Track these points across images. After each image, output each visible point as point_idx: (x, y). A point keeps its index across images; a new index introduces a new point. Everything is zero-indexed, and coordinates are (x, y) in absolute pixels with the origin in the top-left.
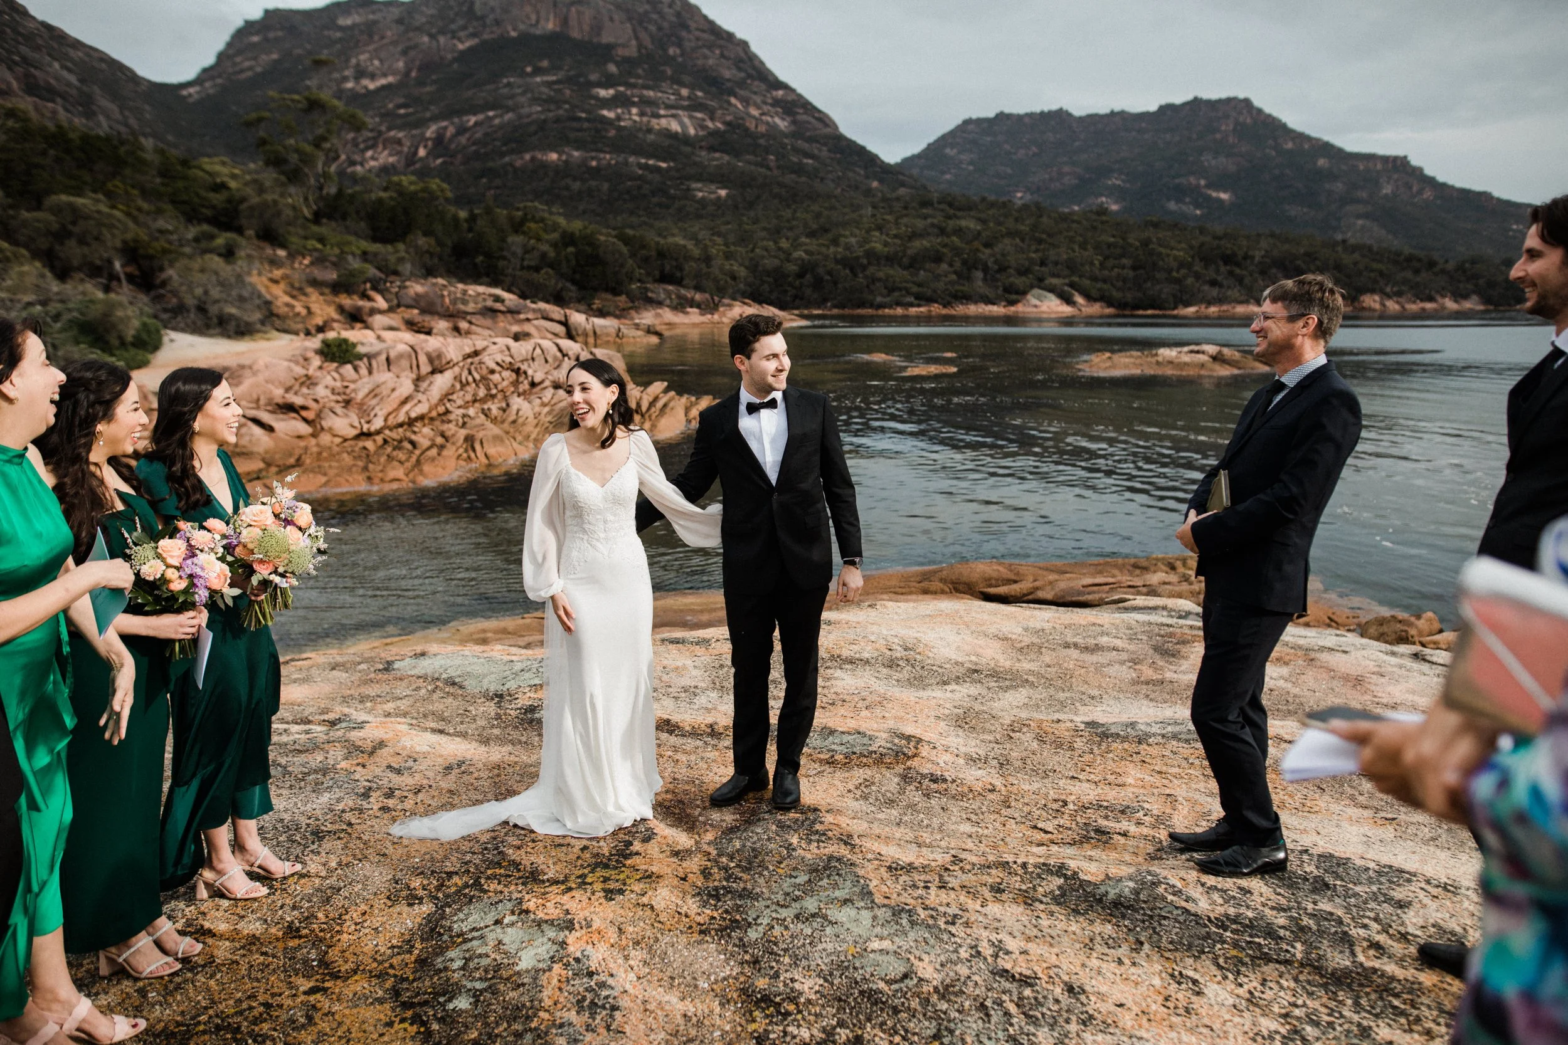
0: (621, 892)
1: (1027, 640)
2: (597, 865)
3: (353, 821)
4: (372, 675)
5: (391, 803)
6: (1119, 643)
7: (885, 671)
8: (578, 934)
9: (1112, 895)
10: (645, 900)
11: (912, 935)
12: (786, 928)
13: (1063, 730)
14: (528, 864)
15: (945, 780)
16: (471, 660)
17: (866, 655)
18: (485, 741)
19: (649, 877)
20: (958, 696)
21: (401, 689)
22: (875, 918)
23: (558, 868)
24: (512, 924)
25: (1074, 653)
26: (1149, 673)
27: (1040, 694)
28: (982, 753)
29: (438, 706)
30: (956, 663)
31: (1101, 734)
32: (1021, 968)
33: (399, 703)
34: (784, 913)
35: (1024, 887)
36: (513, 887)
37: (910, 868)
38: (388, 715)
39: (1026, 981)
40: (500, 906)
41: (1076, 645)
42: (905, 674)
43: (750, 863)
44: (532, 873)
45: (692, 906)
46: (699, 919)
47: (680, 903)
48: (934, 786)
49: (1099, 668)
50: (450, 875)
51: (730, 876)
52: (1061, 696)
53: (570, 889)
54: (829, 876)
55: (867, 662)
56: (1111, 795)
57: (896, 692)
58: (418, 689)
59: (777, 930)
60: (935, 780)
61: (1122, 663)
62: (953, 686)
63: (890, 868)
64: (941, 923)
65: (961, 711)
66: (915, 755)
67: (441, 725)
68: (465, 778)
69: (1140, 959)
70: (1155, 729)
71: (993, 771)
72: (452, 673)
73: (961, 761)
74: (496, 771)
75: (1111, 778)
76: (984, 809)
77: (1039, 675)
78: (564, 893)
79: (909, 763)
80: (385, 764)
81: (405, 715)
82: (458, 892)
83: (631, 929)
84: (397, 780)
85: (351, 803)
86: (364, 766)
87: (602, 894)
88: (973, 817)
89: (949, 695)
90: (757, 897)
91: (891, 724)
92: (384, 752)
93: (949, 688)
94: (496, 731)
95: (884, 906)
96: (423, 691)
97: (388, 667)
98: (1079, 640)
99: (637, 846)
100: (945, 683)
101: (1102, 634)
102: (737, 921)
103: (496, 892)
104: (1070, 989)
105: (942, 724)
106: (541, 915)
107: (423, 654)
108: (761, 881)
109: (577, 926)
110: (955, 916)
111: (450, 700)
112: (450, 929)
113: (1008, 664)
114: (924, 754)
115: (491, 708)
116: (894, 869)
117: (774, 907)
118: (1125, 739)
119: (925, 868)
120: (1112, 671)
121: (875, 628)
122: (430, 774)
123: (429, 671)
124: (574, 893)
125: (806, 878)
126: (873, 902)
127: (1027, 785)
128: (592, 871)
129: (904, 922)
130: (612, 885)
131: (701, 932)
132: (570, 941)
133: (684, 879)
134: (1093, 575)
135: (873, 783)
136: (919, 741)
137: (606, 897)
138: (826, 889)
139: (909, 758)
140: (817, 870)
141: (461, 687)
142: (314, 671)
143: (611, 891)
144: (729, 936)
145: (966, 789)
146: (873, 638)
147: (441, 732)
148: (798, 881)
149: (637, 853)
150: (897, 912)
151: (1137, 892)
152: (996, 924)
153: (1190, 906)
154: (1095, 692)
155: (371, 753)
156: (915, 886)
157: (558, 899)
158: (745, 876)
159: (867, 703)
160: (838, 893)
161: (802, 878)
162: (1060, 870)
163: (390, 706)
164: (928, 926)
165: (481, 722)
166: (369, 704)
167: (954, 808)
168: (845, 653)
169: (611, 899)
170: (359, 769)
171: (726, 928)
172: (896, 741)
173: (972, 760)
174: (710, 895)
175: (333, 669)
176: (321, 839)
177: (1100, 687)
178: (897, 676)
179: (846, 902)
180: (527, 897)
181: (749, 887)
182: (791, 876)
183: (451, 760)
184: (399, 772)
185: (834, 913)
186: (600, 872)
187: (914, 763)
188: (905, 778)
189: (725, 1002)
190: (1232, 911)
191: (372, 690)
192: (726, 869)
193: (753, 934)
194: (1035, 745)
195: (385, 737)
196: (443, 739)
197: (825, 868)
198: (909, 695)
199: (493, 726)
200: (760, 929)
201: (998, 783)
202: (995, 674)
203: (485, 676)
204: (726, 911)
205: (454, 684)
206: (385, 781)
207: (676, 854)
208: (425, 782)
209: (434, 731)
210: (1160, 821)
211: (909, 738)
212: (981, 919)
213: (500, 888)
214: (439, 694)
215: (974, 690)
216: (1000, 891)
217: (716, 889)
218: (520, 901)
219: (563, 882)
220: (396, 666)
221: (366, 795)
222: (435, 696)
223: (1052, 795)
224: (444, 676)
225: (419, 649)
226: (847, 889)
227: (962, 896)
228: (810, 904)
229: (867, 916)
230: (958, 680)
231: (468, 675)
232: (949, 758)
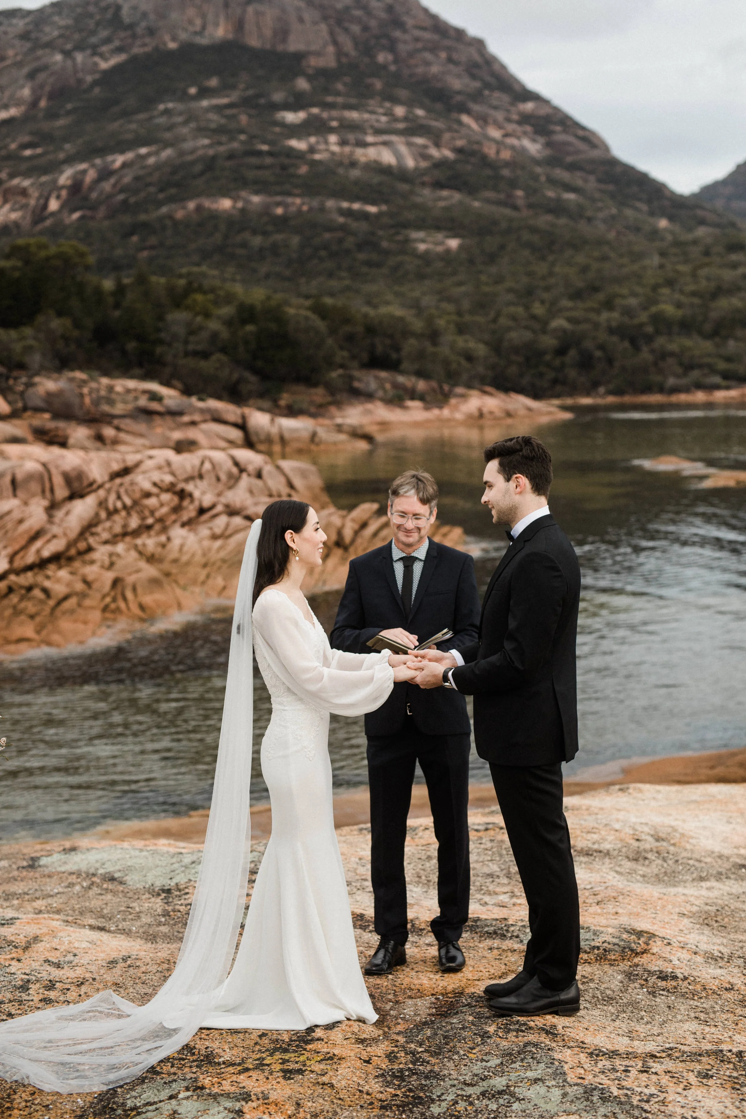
0: (300, 1072)
2: (275, 1050)
3: (13, 1012)
4: (15, 873)
5: (52, 995)
7: (628, 865)
8: (254, 1104)
10: (325, 1079)
12: (471, 1104)
14: (203, 1048)
15: (675, 978)
16: (133, 853)
17: (606, 846)
18: (152, 938)
19: (331, 1058)
20: (715, 893)
21: (53, 887)
22: (565, 1095)
23: (234, 1052)
24: (187, 1098)
28: (726, 951)
29: (95, 903)
30: (720, 857)
33: (50, 900)
34: (469, 1091)
35: (735, 1074)
36: (187, 1070)
37: (614, 1054)
38: (40, 912)
40: (174, 1085)
42: (655, 867)
43: (440, 1048)
44: (207, 1056)
45: (375, 1086)
46: (382, 1096)
47: (362, 1082)
48: (662, 983)
51: (418, 1060)
53: (247, 1070)
54: (522, 1060)
55: (608, 854)
57: (639, 888)
58: (71, 885)
59: (461, 1106)
60: (663, 977)
62: (713, 883)
63: (591, 1054)
64: (635, 1101)
65: (714, 908)
66: (645, 952)
67: (101, 923)
68: (131, 971)
71: (736, 970)
72: (109, 868)
73: (699, 959)
74: (166, 966)
76: (717, 1008)
78: (240, 1073)
79: (636, 960)
80: (42, 958)
81: (58, 912)
83: (310, 1104)
84: (56, 973)
85: (9, 996)
86: (19, 960)
87: (280, 1074)
88: (702, 1016)
89: (704, 892)
90: (443, 1078)
91: (624, 920)
92: (40, 947)
93: (708, 884)
94: (164, 929)
95: (577, 1084)
96: (78, 888)
97: (33, 864)
99: (319, 1033)
100: (702, 879)
102: (420, 1097)
103: (169, 1074)
105: (686, 921)
106: (216, 1090)
107: (73, 849)
108: (450, 1065)
109: (253, 1097)
110: (652, 1095)
111: (109, 896)
112: (124, 1104)
114: (655, 950)
115: (158, 904)
116: (596, 1054)
117: (460, 1086)
119: (629, 1056)
121: (621, 816)
122: (93, 968)
123: (83, 867)
124: (251, 1073)
125: (498, 1061)
126: (565, 1081)
128: (271, 1055)
129: (595, 1099)
130: (292, 1066)
131: (382, 1107)
132: (246, 1109)
133: (368, 1062)
135: (592, 980)
136: (652, 936)
137: (284, 1078)
138: (517, 1070)
139: (637, 954)
140: (511, 1054)
141: (121, 883)
143: (290, 1071)
144: (412, 1112)
145: (699, 988)
146: (617, 826)
147: (102, 929)
148: (489, 1064)
149: (319, 1039)
150: (590, 1090)
152: (695, 1104)
155: (26, 948)
156: (614, 1070)
157: (234, 1078)
158: (433, 1060)
159: (599, 898)
160: (530, 1074)
161: (495, 1062)
163: (40, 904)
164: (621, 1103)
165: (146, 919)
166: (16, 902)
167: (683, 1007)
169: (290, 1078)
170: (14, 963)
171: (408, 1104)
172: (625, 936)
173: (712, 958)
174: (394, 1076)
178: (642, 870)
179: (536, 1081)
180: (201, 1077)
181: (436, 1069)
182: (482, 1060)
183: (114, 955)
184: (58, 966)
185: (522, 1090)
186: (278, 1055)
187: (643, 960)
188: (630, 976)
191: (18, 888)
192: (413, 1053)
193: (436, 1109)
195: (38, 932)
196: (104, 936)
197: (519, 1053)
198: (653, 891)
199: (160, 924)
200: (444, 1104)
201: (739, 982)
203: (150, 869)
204: (410, 1090)
205: (113, 879)
206: (44, 974)
207: (362, 1041)
208: (88, 975)
209: (92, 928)
211: (639, 934)
212: (679, 1099)
213: (173, 1070)
214: (95, 890)
215: (738, 887)
216: (707, 1076)
217: (401, 1071)
218: (196, 1080)
219: (239, 1064)
220: (43, 861)
221: (24, 987)
222: (91, 893)
224: (101, 871)
225: (68, 844)
226: (539, 1071)
227: (665, 1080)
228: (499, 1082)
229: (557, 1093)
230: (719, 876)
231: (129, 869)
232: (685, 955)
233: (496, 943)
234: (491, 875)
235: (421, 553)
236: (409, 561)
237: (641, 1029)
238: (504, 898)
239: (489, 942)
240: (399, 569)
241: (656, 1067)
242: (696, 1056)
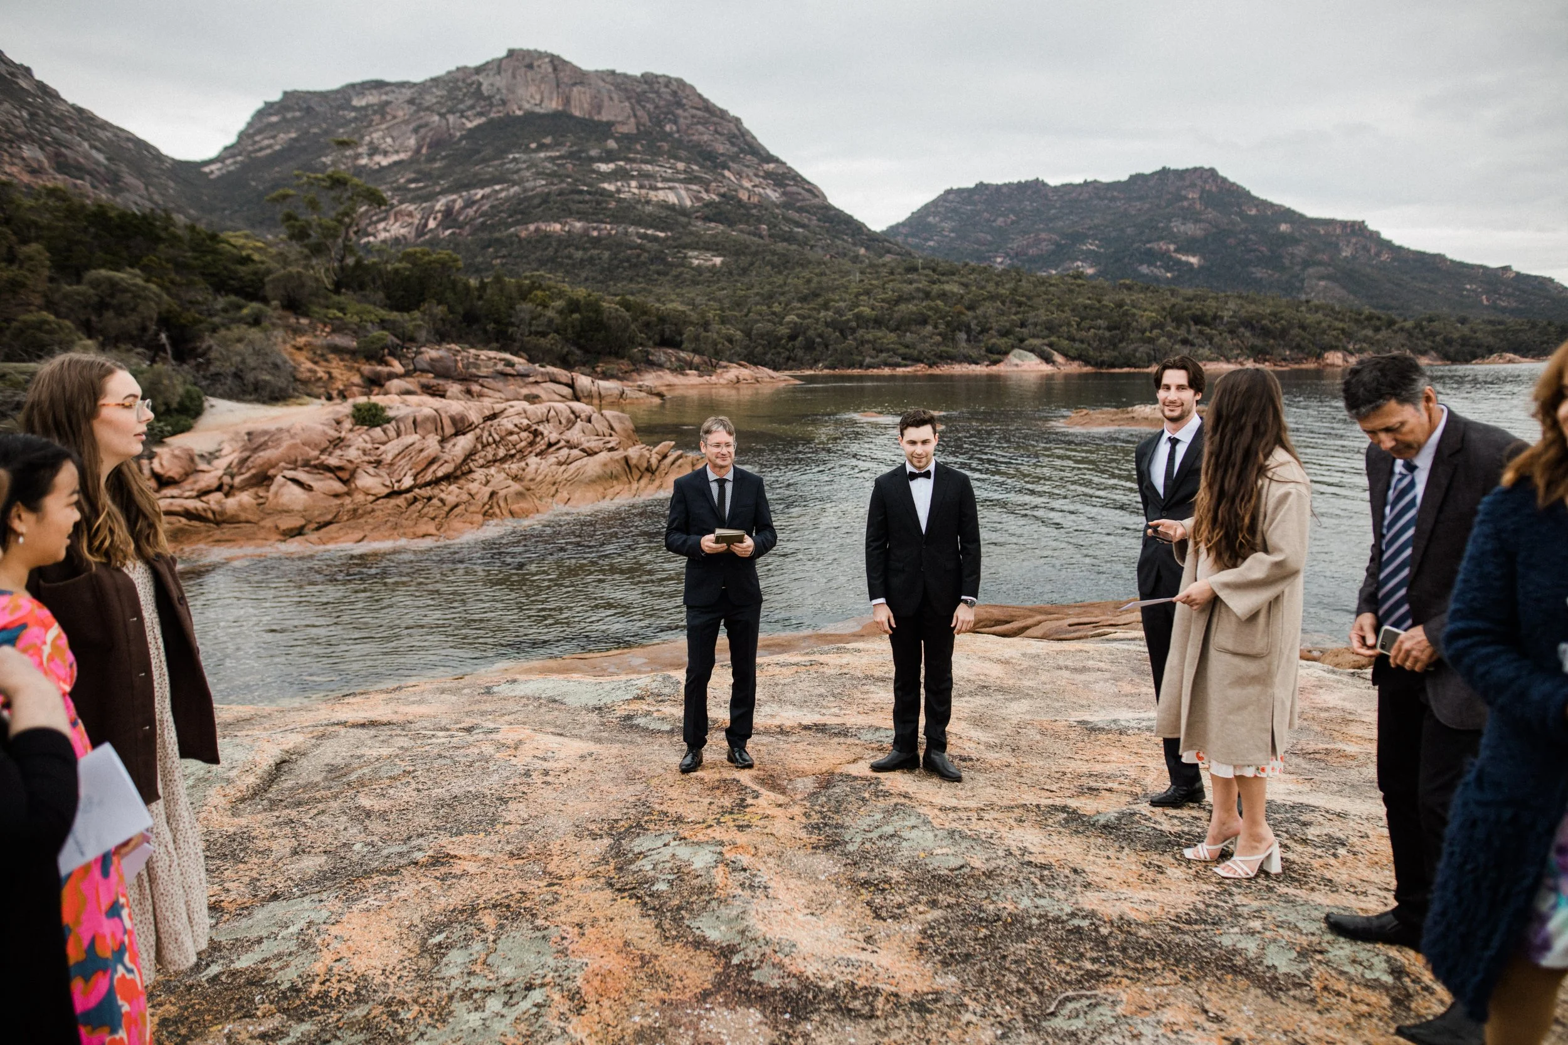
0: (748, 826)
1: (1025, 664)
2: (724, 812)
3: (526, 791)
4: (480, 698)
5: (549, 779)
6: (1102, 665)
8: (728, 848)
9: (1102, 821)
10: (767, 831)
11: (964, 845)
12: (874, 844)
13: (1060, 726)
16: (563, 683)
18: (599, 741)
19: (766, 818)
21: (512, 707)
22: (936, 836)
24: (678, 845)
25: (1066, 674)
26: (1127, 688)
27: (1039, 703)
28: (997, 742)
29: (548, 717)
31: (1092, 729)
32: (1040, 860)
33: (514, 716)
34: (870, 835)
35: (1039, 819)
36: (667, 826)
37: (955, 809)
38: (512, 724)
39: (1043, 867)
40: (663, 837)
41: (1067, 668)
44: (678, 818)
45: (803, 834)
46: (810, 841)
47: (793, 832)
48: (963, 764)
49: (1086, 685)
50: (616, 821)
51: (825, 817)
52: (1057, 705)
53: (710, 826)
54: (897, 815)
56: (1098, 768)
58: (525, 705)
59: (868, 845)
60: (964, 760)
61: (1106, 680)
62: (967, 698)
63: (940, 809)
64: (982, 838)
65: (977, 715)
67: (558, 731)
69: (1123, 855)
70: (1133, 724)
71: (1007, 754)
72: (550, 693)
73: (982, 747)
75: (1099, 758)
76: (1003, 778)
77: (1037, 690)
78: (707, 828)
80: (531, 755)
81: (524, 723)
82: (627, 830)
83: (763, 847)
84: (546, 765)
86: (515, 756)
87: (735, 828)
88: (995, 784)
89: (965, 704)
90: (848, 828)
92: (525, 747)
94: (605, 734)
95: (941, 829)
96: (531, 707)
97: (488, 691)
98: (1069, 663)
99: (749, 801)
101: (1088, 659)
102: (837, 841)
103: (655, 830)
104: (1075, 871)
106: (696, 840)
107: (514, 681)
108: (849, 819)
109: (725, 844)
110: (992, 834)
111: (557, 713)
112: (631, 850)
113: (1011, 682)
115: (595, 717)
116: (944, 810)
117: (862, 833)
118: (1109, 731)
119: (966, 810)
120: (1097, 687)
122: (570, 761)
123: (529, 693)
124: (714, 828)
125: (881, 816)
126: (932, 827)
127: (1036, 763)
129: (957, 838)
130: (740, 823)
131: (813, 848)
132: (724, 852)
133: (791, 819)
134: (1078, 615)
137: (739, 830)
138: (897, 821)
140: (888, 812)
141: (562, 703)
142: (426, 695)
143: (741, 826)
144: (833, 850)
145: (988, 766)
147: (562, 735)
148: (875, 818)
150: (952, 833)
151: (1119, 819)
152: (1021, 839)
153: (1158, 827)
154: (1084, 702)
155: (516, 748)
156: (960, 819)
157: (704, 831)
158: (836, 817)
160: (907, 824)
161: (879, 816)
162: (1064, 809)
163: (509, 718)
164: (974, 840)
165: (589, 728)
166: (490, 717)
167: (981, 778)
168: (877, 674)
169: (743, 831)
170: (512, 758)
171: (830, 845)
173: (990, 747)
174: (813, 828)
175: (442, 693)
176: (506, 802)
177: (1088, 699)
179: (912, 827)
180: (681, 831)
181: (840, 822)
182: (870, 816)
183: (580, 752)
184: (545, 760)
185: (905, 834)
189: (839, 886)
190: (1186, 829)
191: (486, 707)
192: (820, 812)
193: (851, 848)
194: (1038, 737)
195: (519, 738)
196: (566, 740)
197: (894, 810)
199: (601, 731)
200: (855, 845)
201: (1013, 761)
202: (1000, 689)
203: (581, 694)
204: (828, 836)
205: (555, 701)
206: (538, 766)
208: (569, 766)
209: (554, 734)
210: (1135, 781)
212: (1010, 836)
213: (657, 827)
214: (545, 708)
215: (985, 701)
216: (1021, 821)
217: (817, 824)
218: (677, 834)
219: (703, 823)
220: (496, 689)
221: (527, 774)
222: (542, 711)
223: (1054, 769)
224: (544, 696)
225: (508, 676)
226: (913, 821)
227: (995, 824)
228: (889, 829)
229: (930, 835)
230: (971, 694)
231: (565, 694)
232: (973, 745)
233: (842, 740)
234: (821, 695)
235: (730, 476)
236: (721, 482)
237: (962, 793)
238: (836, 710)
239: (836, 740)
240: (714, 487)
241: (986, 816)
242: (1010, 808)
